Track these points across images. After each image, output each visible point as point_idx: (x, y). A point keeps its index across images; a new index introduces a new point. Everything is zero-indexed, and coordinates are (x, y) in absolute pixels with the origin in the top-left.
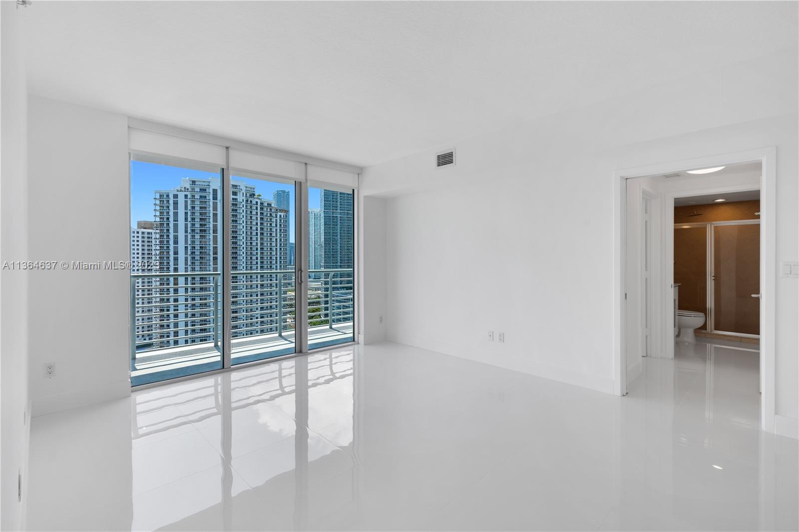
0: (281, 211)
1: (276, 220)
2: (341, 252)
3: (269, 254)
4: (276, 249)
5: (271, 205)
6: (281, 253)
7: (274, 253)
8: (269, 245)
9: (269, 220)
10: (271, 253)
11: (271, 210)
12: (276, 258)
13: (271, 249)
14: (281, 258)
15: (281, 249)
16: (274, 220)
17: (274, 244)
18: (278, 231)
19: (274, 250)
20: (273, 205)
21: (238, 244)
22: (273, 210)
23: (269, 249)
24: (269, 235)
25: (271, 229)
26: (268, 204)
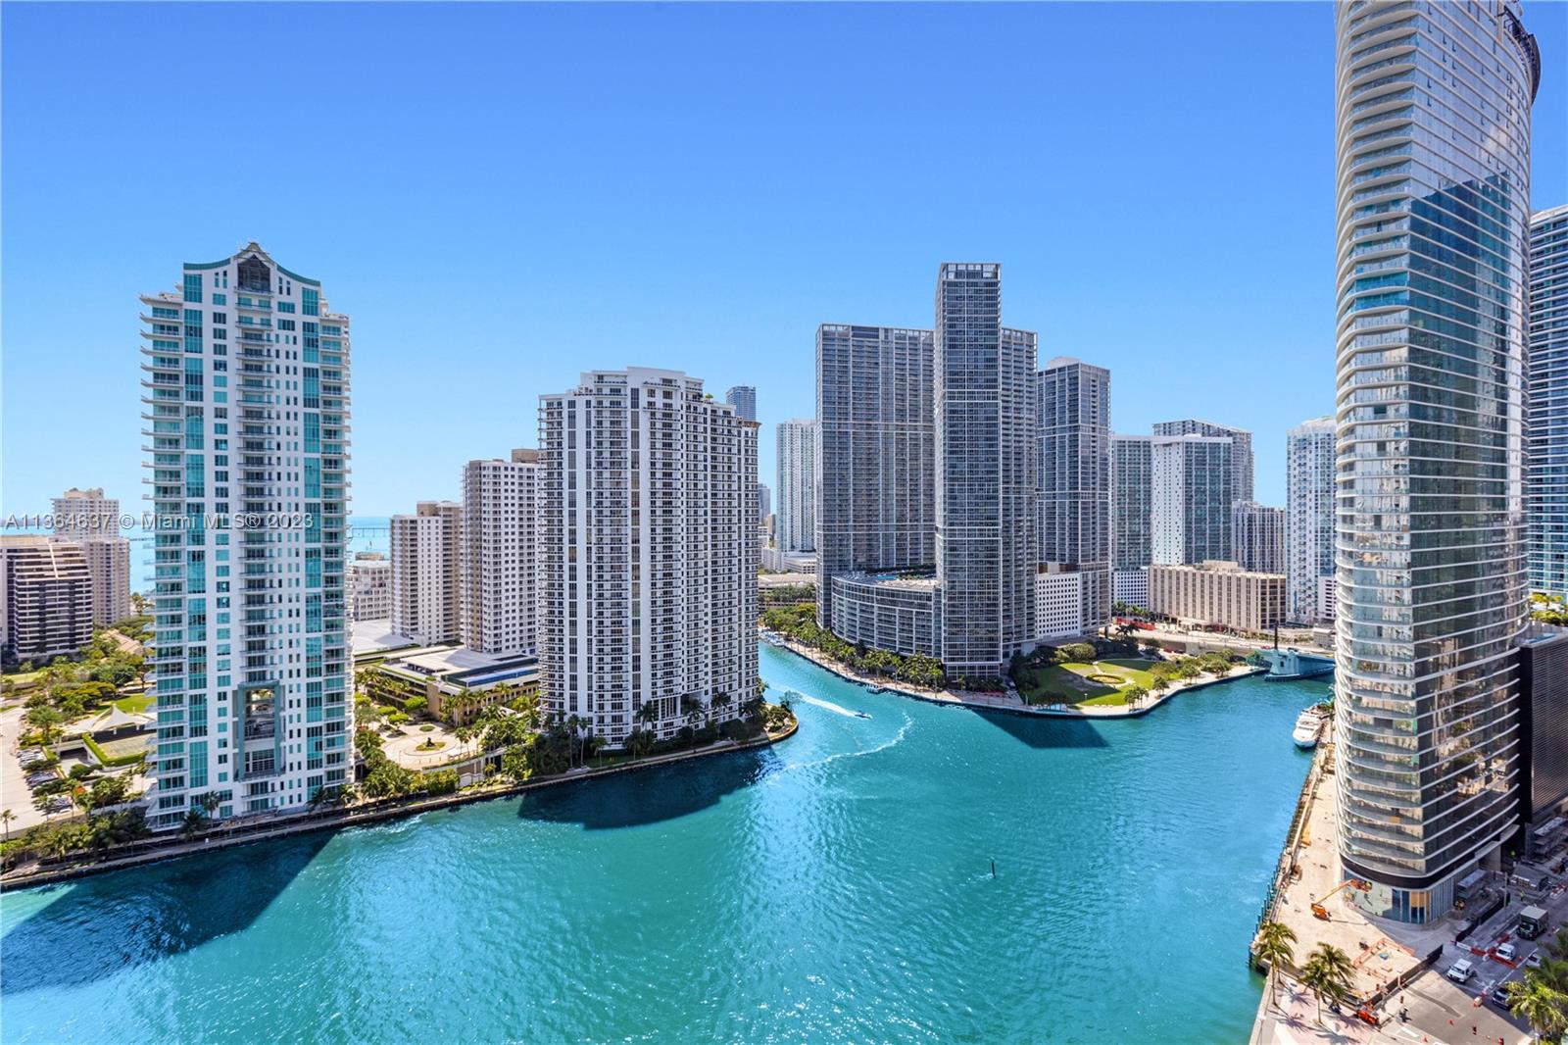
0: (748, 424)
1: (739, 441)
2: (855, 501)
3: (726, 505)
4: (739, 495)
5: (729, 413)
6: (747, 503)
7: (735, 503)
8: (726, 488)
9: (726, 441)
10: (730, 503)
11: (729, 422)
12: (739, 511)
13: (729, 495)
14: (747, 511)
15: (747, 495)
16: (735, 441)
17: (735, 486)
18: (743, 461)
19: (736, 496)
20: (733, 414)
21: (674, 486)
22: (734, 423)
23: (726, 496)
24: (726, 469)
25: (730, 459)
26: (724, 412)
